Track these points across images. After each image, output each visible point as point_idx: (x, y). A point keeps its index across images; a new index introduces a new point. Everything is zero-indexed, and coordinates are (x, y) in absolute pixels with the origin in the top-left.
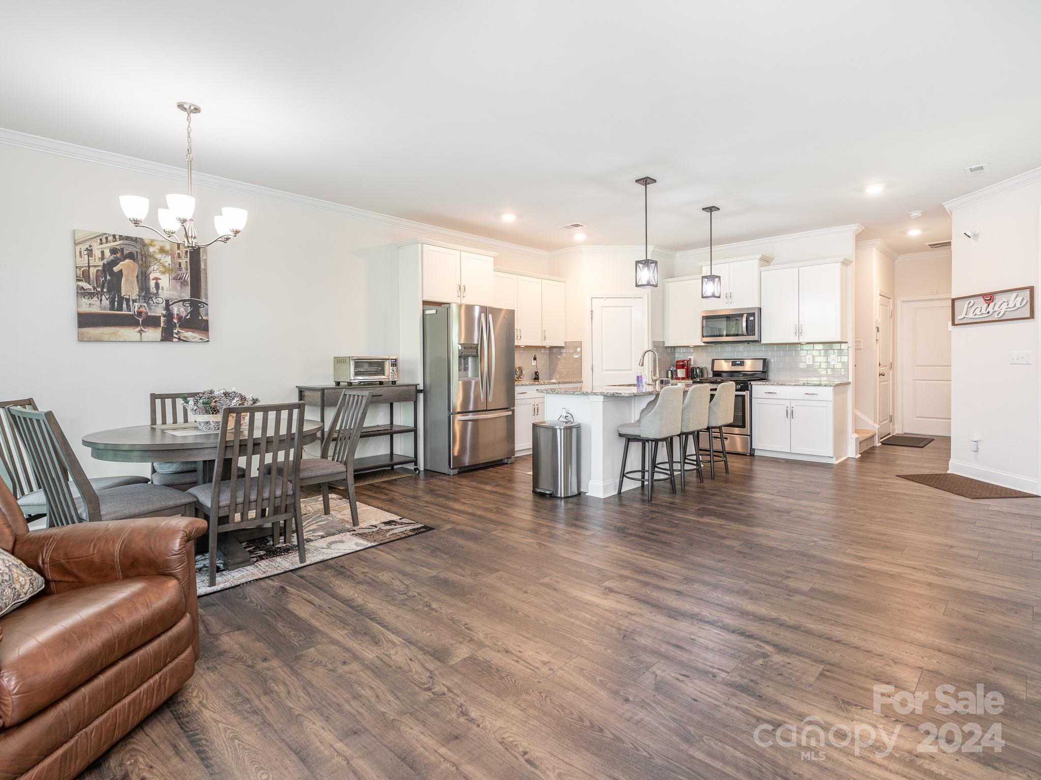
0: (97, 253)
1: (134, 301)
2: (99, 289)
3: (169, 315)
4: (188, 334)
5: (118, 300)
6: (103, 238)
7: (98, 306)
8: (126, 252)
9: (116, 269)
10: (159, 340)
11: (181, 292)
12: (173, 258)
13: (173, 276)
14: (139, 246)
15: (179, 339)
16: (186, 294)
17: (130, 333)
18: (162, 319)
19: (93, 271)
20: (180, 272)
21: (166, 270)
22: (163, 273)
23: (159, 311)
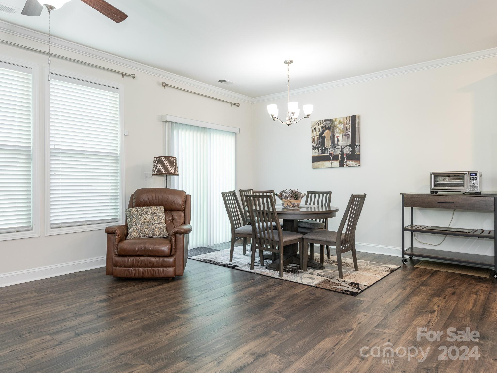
0: (317, 130)
1: (329, 149)
2: (318, 146)
3: (342, 154)
4: (350, 163)
5: (324, 149)
6: (319, 123)
7: (318, 153)
8: (327, 127)
9: (323, 135)
10: (338, 166)
11: (347, 142)
12: (344, 125)
13: (344, 134)
14: (331, 123)
15: (346, 165)
16: (349, 143)
17: (327, 164)
18: (340, 156)
19: (316, 138)
20: (347, 131)
21: (342, 132)
22: (340, 133)
23: (338, 152)
